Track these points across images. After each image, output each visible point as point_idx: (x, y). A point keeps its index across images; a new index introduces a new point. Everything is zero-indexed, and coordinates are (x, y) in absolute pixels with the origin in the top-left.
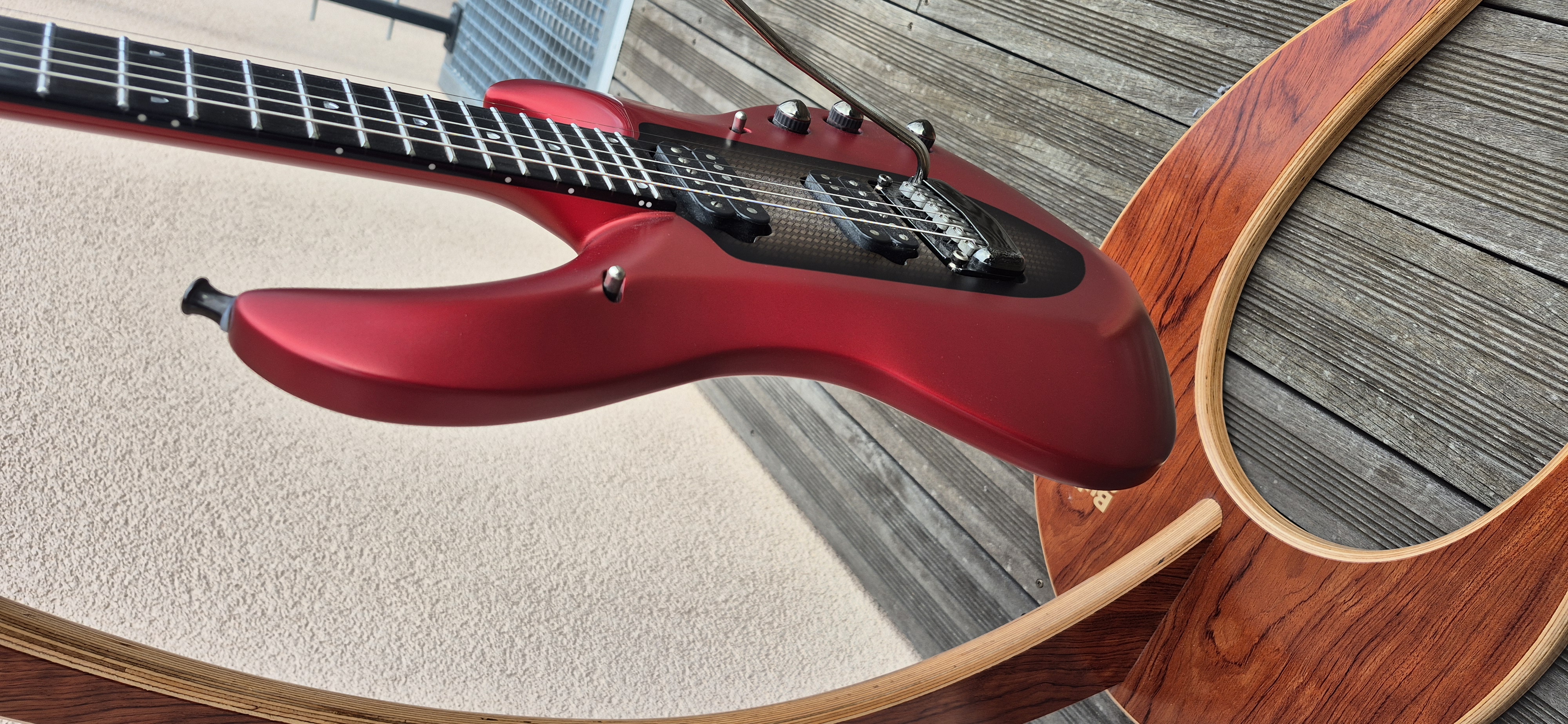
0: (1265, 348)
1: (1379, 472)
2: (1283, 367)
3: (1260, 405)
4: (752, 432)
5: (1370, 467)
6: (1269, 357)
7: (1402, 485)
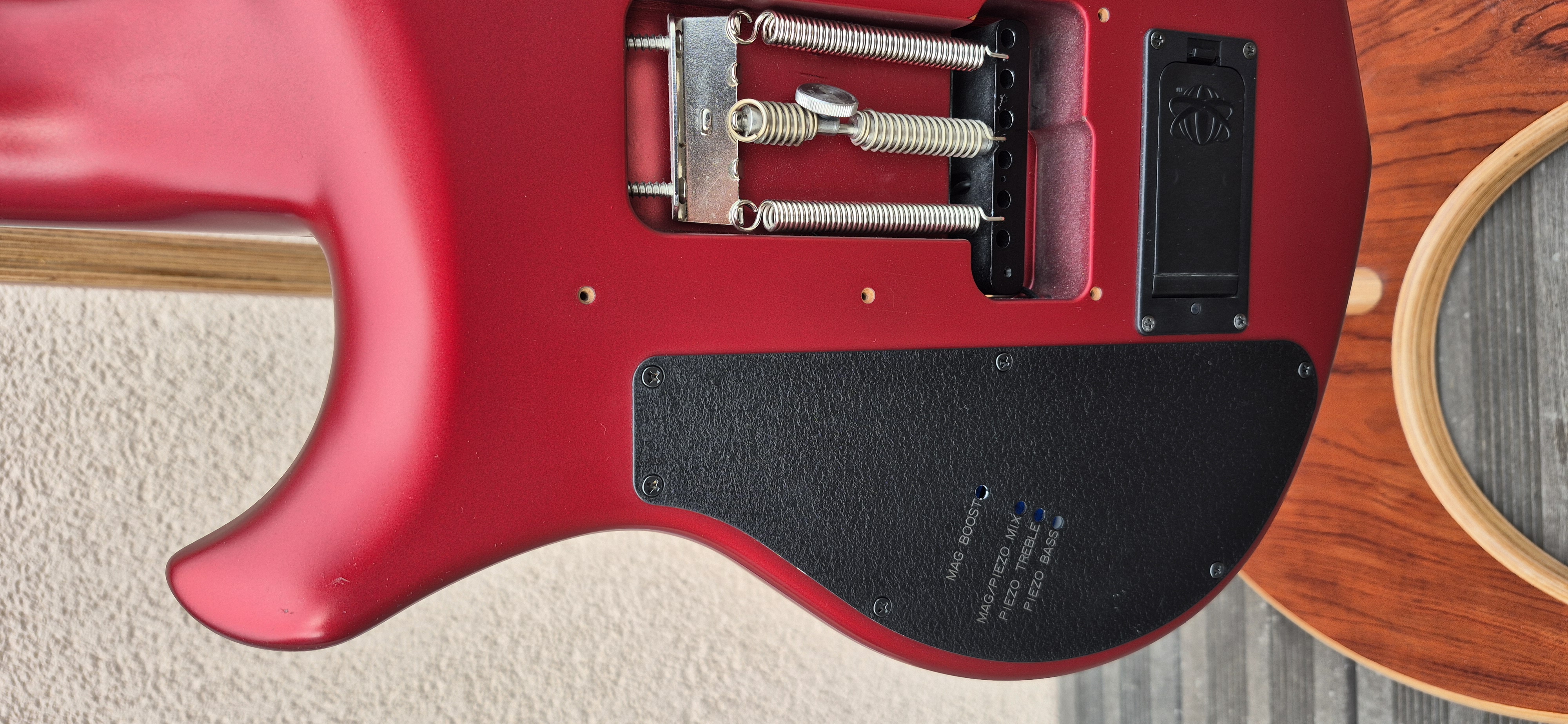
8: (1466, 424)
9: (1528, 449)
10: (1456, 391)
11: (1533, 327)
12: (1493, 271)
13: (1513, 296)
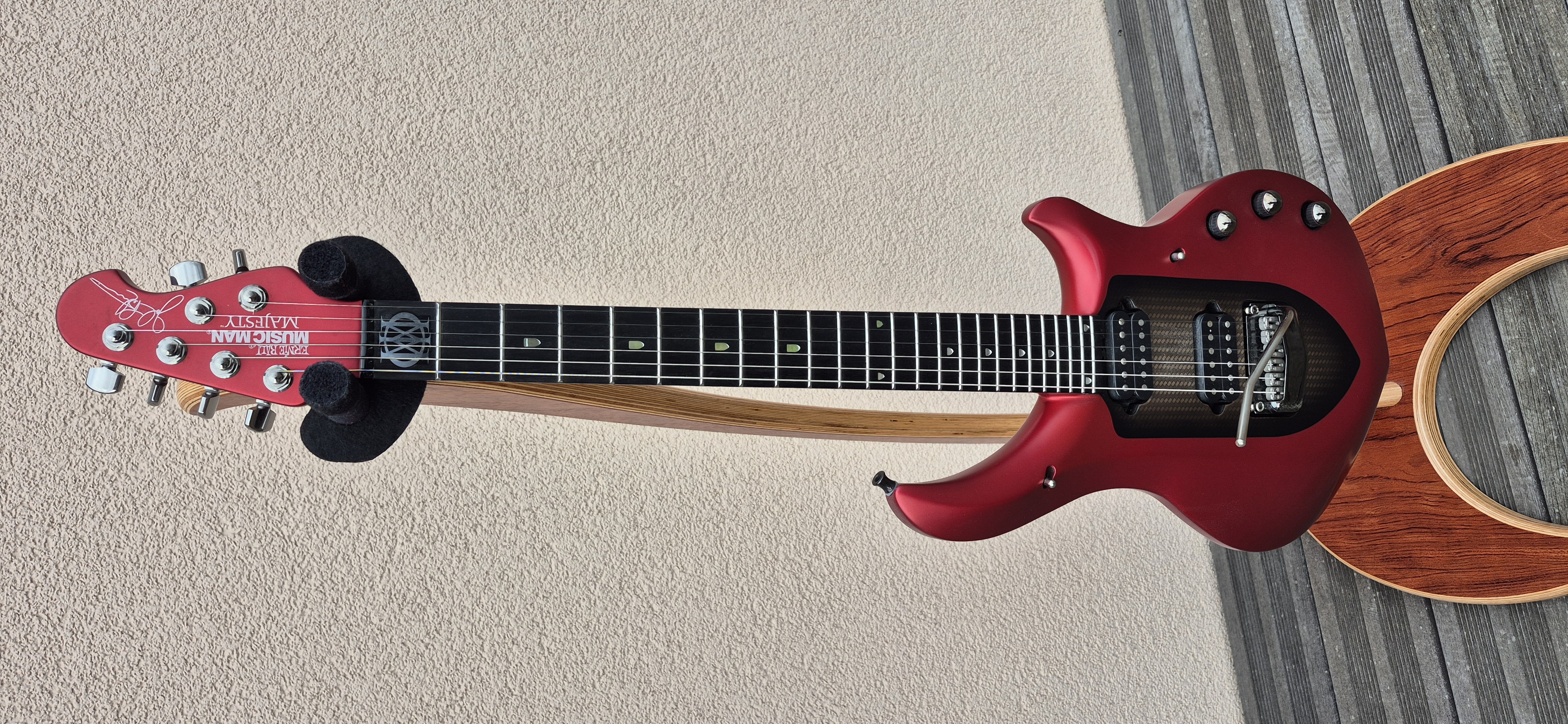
0: (1512, 320)
1: (1511, 447)
2: (1512, 342)
3: (1479, 351)
4: (1120, 31)
5: (1508, 439)
6: (1509, 328)
7: (1517, 464)
8: (1463, 456)
9: (1498, 462)
10: (1453, 440)
11: (1486, 400)
12: (1459, 375)
13: (1472, 386)
